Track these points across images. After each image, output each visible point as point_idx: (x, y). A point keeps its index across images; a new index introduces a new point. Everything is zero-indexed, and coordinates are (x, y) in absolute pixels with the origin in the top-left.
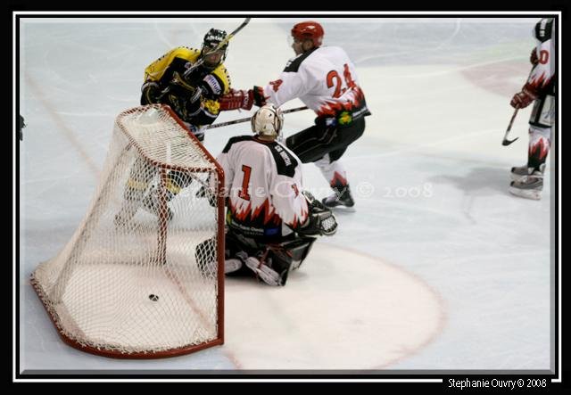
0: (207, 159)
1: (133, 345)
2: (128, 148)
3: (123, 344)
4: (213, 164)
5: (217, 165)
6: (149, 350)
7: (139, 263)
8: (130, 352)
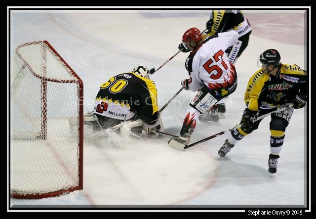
0: (72, 74)
1: (27, 190)
2: (23, 67)
3: (20, 189)
4: (76, 78)
5: (78, 78)
6: (37, 193)
7: (31, 139)
8: (25, 194)
